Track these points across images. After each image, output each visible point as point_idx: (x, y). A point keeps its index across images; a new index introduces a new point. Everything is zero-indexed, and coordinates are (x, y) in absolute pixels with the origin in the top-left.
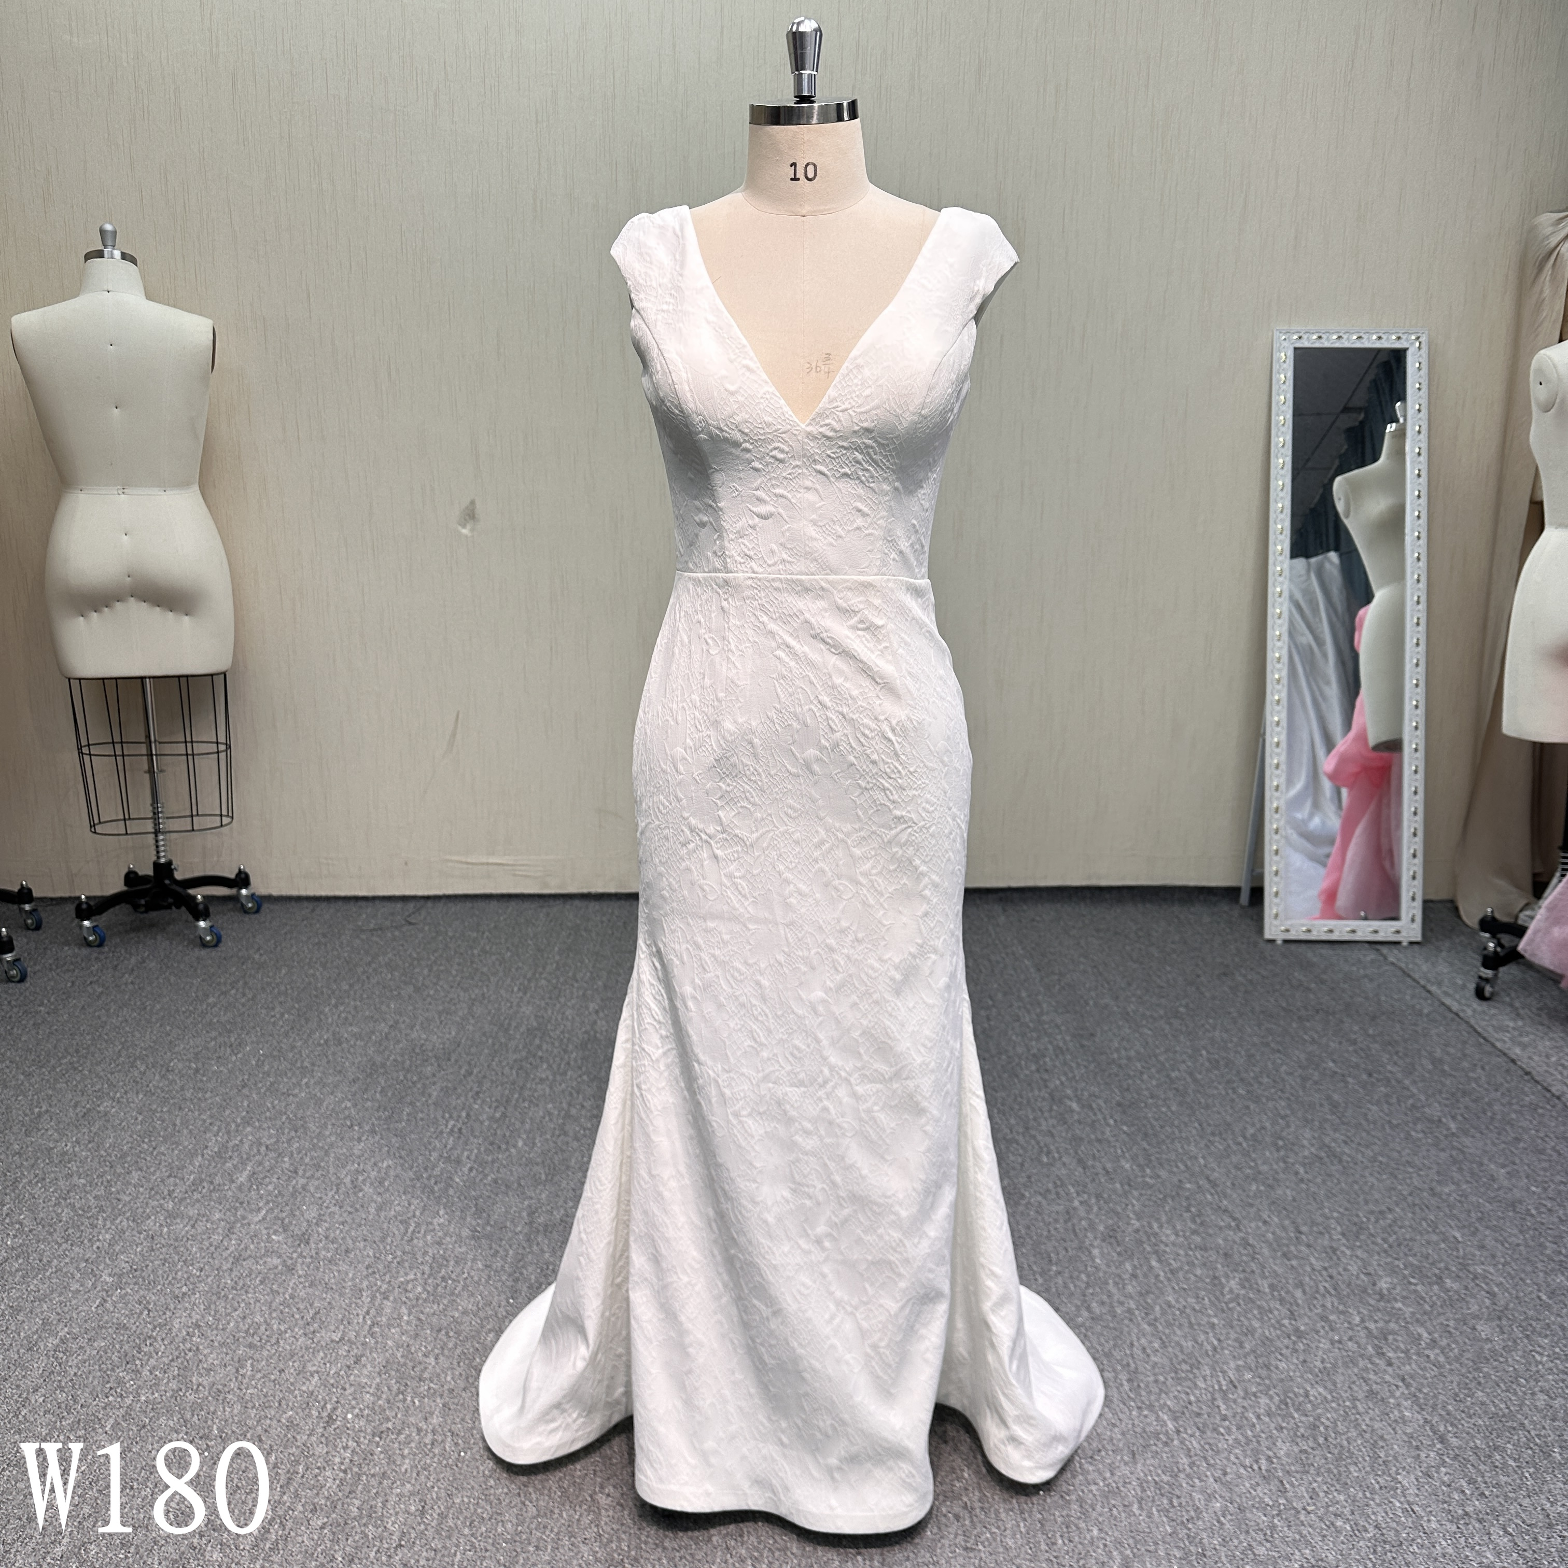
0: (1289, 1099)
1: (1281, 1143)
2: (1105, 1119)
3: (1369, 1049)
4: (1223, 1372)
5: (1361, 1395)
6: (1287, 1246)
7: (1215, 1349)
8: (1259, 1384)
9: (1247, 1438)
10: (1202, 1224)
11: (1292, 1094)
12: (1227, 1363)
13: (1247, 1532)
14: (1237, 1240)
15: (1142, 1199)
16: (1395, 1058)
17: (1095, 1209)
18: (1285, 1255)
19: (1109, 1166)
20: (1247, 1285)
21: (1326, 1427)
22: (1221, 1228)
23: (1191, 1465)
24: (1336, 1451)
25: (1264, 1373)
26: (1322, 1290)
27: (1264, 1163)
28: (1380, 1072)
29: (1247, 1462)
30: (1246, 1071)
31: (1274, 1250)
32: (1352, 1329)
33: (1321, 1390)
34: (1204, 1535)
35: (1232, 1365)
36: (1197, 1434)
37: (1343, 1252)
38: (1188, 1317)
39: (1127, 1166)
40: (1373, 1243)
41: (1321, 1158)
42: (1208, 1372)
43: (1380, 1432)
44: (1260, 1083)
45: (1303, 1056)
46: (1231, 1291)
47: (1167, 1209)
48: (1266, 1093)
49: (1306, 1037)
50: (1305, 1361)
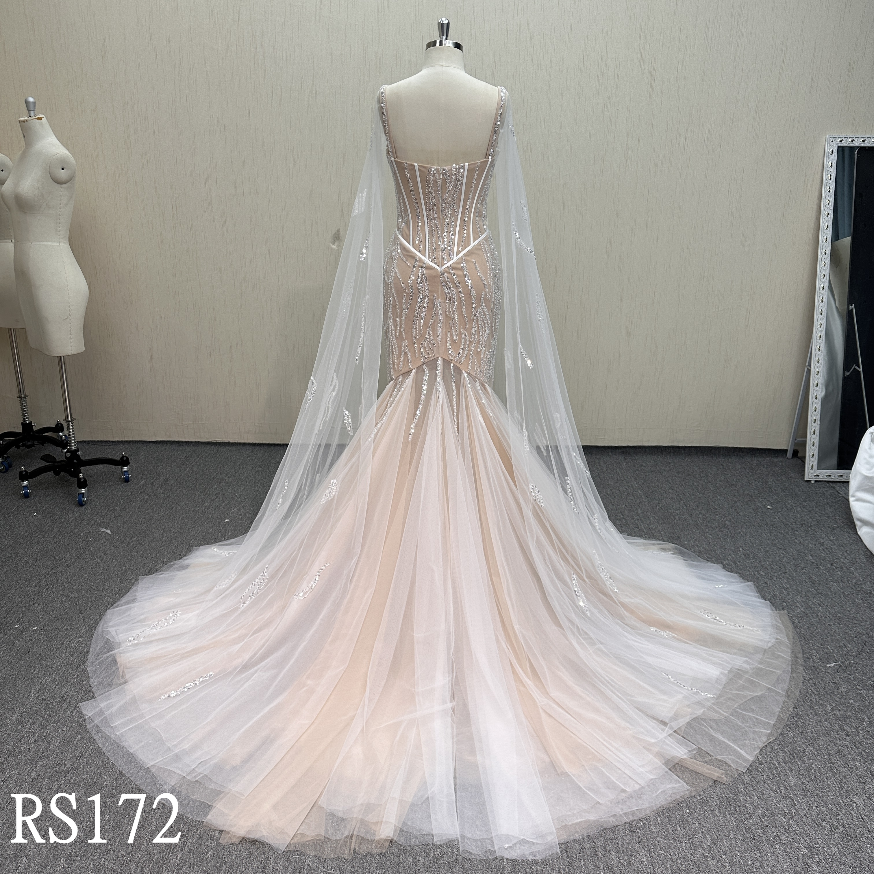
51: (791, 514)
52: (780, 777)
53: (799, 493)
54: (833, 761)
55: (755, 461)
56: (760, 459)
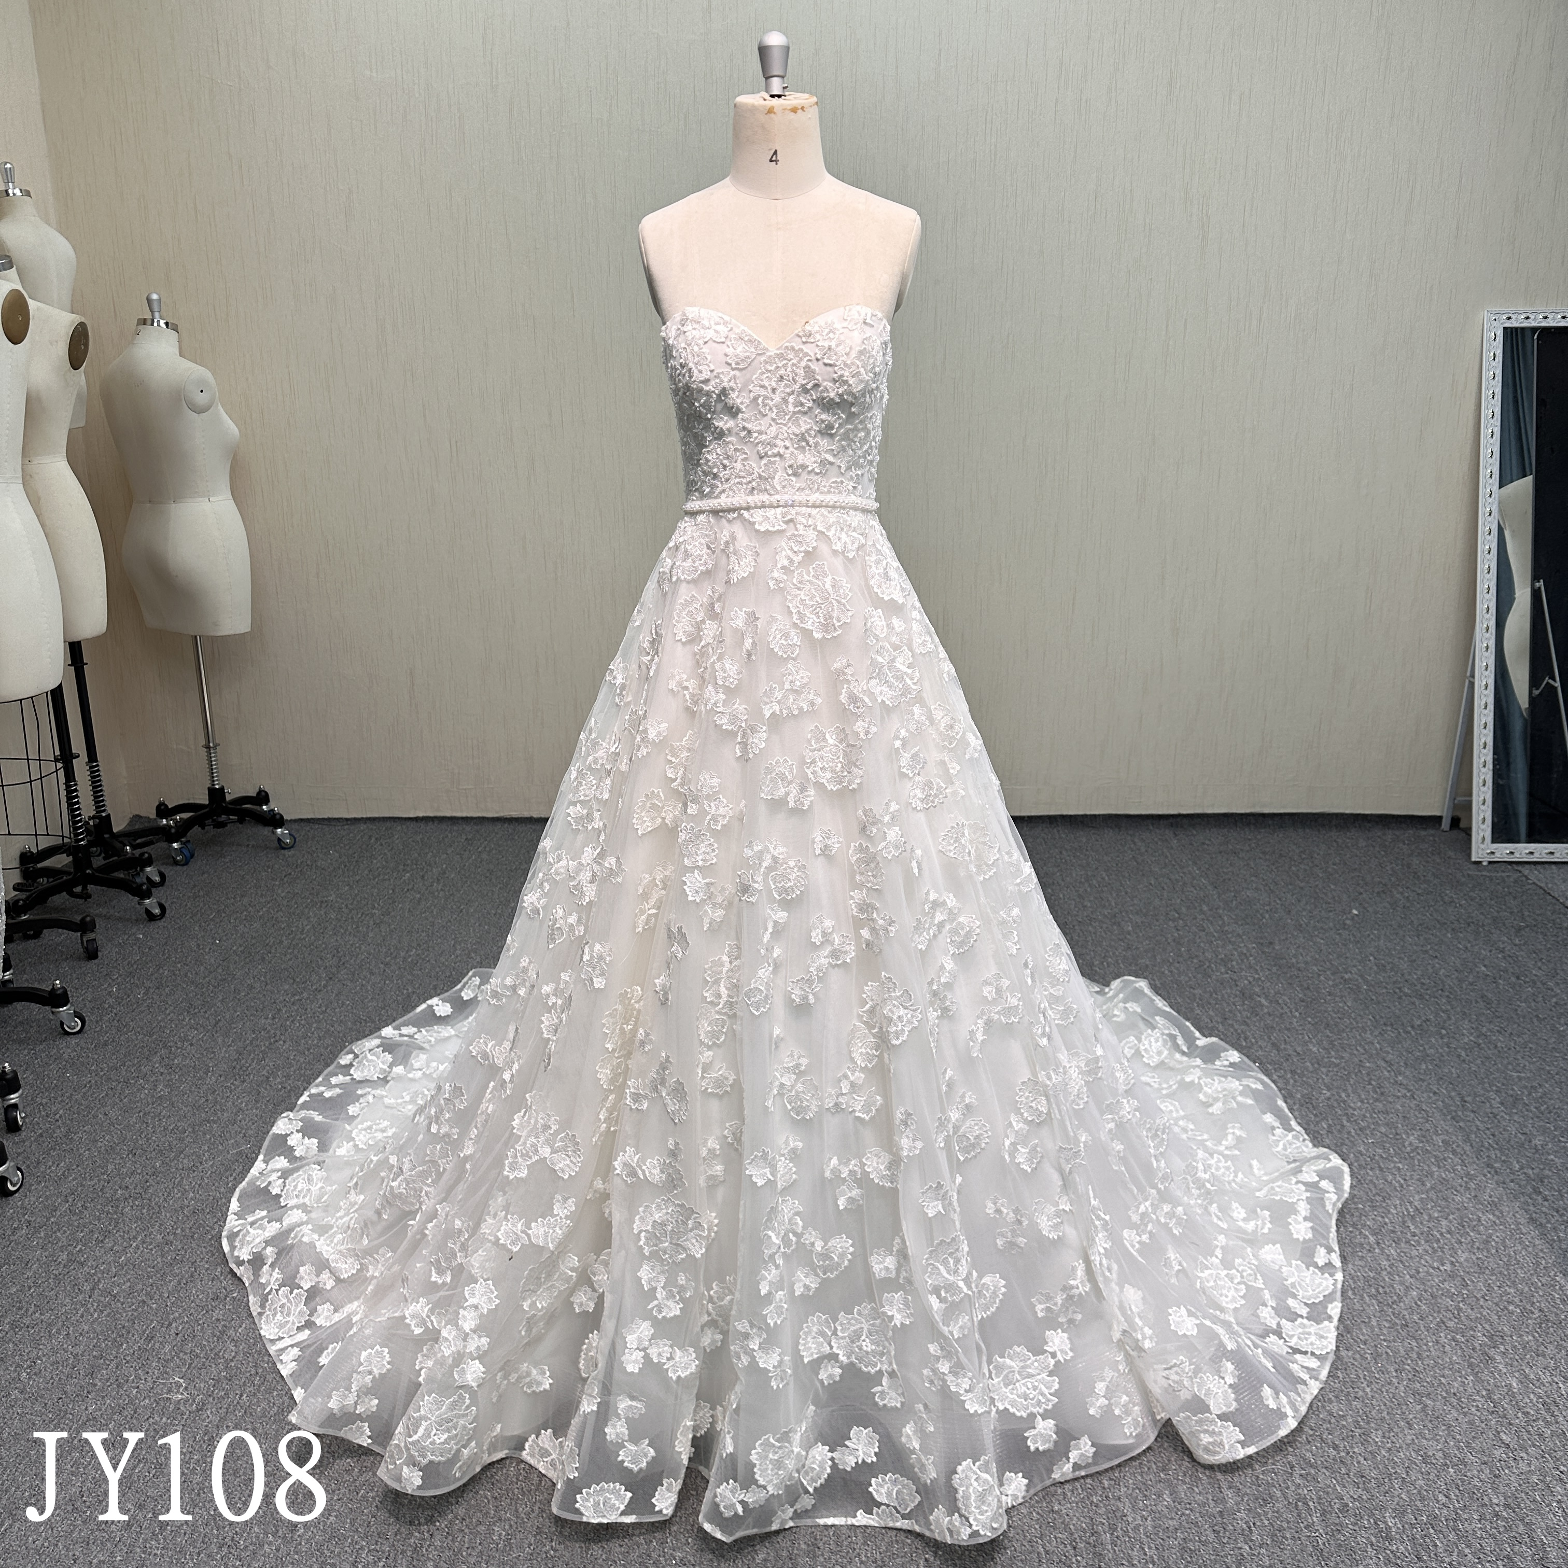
0: (1448, 997)
1: (1444, 1032)
2: (1291, 1012)
3: (1517, 957)
4: (1411, 1203)
5: (1523, 1221)
6: (1455, 1112)
7: (1402, 1186)
8: (1440, 1212)
9: (1433, 1248)
10: (1382, 1094)
11: (1451, 993)
12: (1413, 1197)
13: (1439, 1312)
14: (1412, 1106)
15: (1331, 1074)
16: (1539, 964)
17: (1292, 1081)
18: (1453, 1118)
19: (1299, 1049)
20: (1424, 1140)
21: (1497, 1243)
22: (1398, 1097)
23: (1391, 1266)
24: (1505, 1260)
25: (1443, 1203)
26: (1486, 1145)
27: (1430, 1048)
28: (1527, 976)
29: (1435, 1265)
30: (1410, 974)
31: (1444, 1114)
32: (1514, 1174)
33: (1491, 1217)
34: (1406, 1313)
35: (1417, 1197)
36: (1394, 1245)
37: (1502, 1117)
38: (1378, 1163)
39: (1315, 1049)
40: (1527, 1110)
41: (1479, 1045)
42: (1398, 1202)
43: (1540, 1247)
44: (1423, 984)
45: (1458, 962)
46: (1411, 1144)
47: (1352, 1082)
48: (1429, 992)
49: (1461, 946)
50: (1476, 1196)
51: (1450, 910)
52: (1443, 1252)
53: (1463, 879)
54: (1524, 1231)
55: (1389, 835)
56: (1397, 833)
